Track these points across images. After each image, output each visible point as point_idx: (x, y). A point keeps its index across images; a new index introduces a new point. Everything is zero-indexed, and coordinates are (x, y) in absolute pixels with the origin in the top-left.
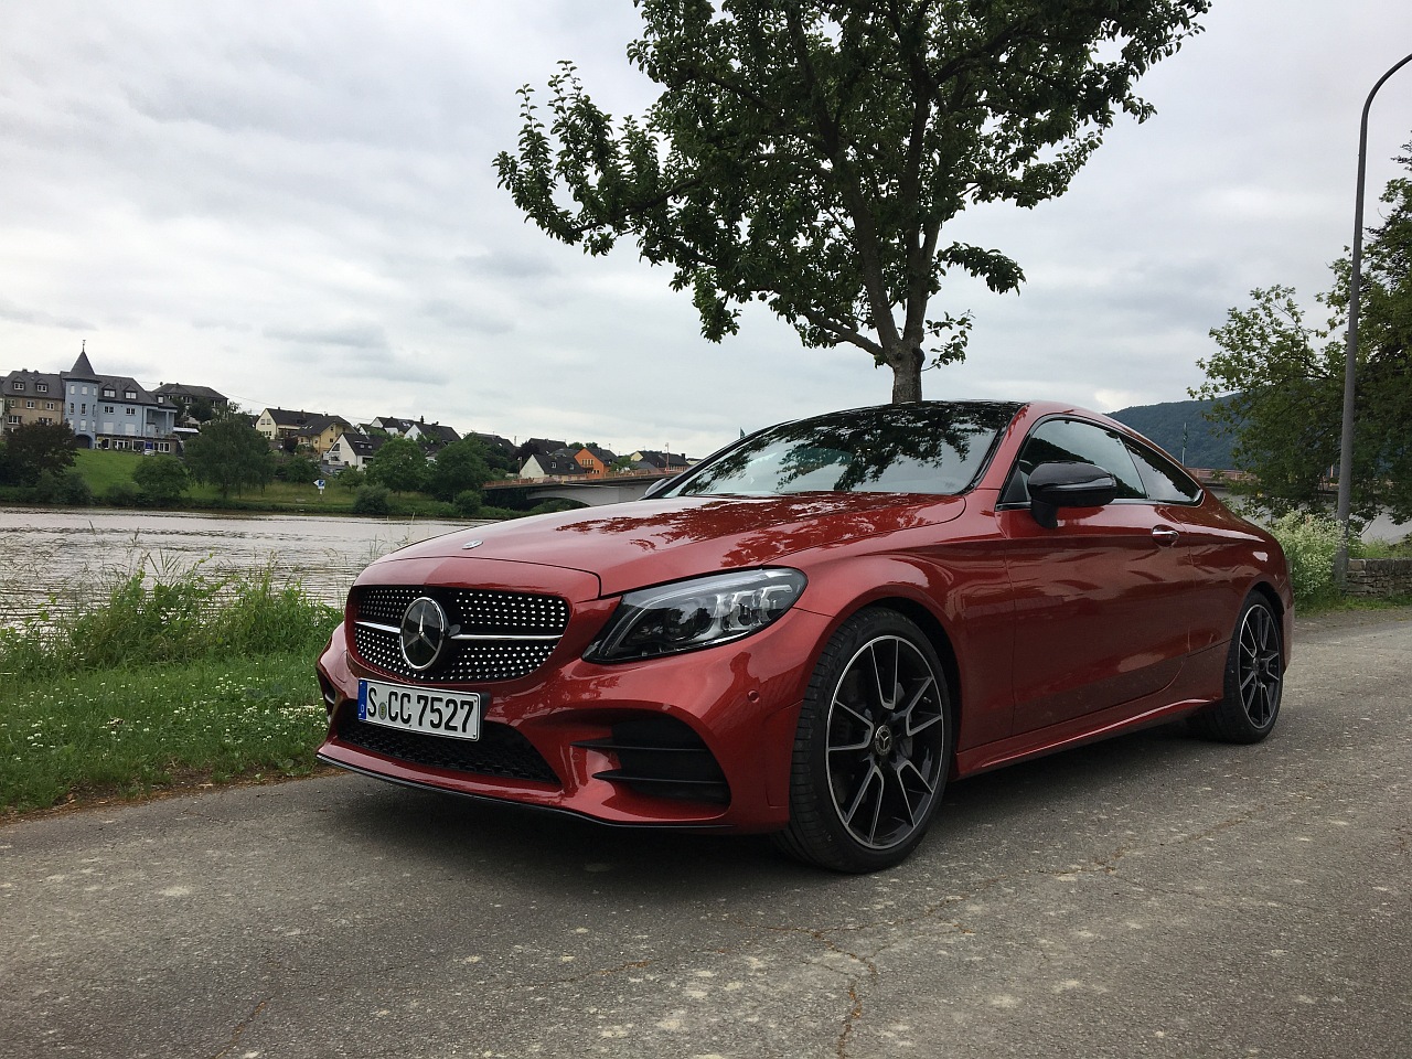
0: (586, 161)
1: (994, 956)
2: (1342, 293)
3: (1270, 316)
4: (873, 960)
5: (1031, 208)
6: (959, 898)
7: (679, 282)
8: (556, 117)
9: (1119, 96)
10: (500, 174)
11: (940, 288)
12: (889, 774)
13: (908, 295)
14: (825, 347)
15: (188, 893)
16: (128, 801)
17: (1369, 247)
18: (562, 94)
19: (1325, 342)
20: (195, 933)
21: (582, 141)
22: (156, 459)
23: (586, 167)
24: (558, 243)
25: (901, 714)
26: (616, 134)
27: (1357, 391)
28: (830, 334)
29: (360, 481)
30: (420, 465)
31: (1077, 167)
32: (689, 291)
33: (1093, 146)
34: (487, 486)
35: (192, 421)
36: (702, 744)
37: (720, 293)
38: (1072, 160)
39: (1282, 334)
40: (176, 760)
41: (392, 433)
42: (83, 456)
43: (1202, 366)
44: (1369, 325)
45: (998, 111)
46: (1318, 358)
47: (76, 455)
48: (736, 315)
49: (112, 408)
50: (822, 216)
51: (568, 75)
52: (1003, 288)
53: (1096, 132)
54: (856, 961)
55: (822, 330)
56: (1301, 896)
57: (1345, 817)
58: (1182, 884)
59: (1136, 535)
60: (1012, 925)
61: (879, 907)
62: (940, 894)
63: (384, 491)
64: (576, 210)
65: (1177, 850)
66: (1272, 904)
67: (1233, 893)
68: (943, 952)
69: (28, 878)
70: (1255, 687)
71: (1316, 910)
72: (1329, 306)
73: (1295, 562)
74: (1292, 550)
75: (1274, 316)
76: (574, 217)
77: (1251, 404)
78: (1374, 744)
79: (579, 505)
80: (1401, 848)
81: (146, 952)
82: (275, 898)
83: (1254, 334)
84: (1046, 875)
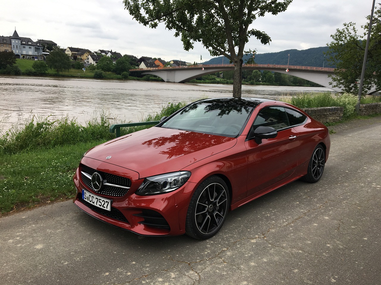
1: (229, 272)
2: (369, 25)
4: (200, 274)
5: (276, 15)
6: (226, 249)
7: (177, 35)
10: (125, 5)
11: (248, 41)
13: (239, 44)
14: (216, 56)
15: (42, 247)
19: (362, 39)
20: (43, 263)
22: (38, 62)
24: (142, 25)
25: (216, 201)
28: (218, 52)
29: (95, 68)
30: (111, 64)
31: (290, 3)
34: (130, 70)
35: (47, 50)
36: (162, 217)
37: (188, 38)
39: (351, 37)
40: (41, 194)
41: (103, 55)
42: (18, 61)
47: (16, 60)
48: (193, 43)
49: (25, 47)
52: (265, 43)
54: (196, 274)
55: (216, 51)
56: (308, 248)
57: (329, 215)
58: (281, 243)
59: (285, 139)
60: (236, 260)
61: (206, 253)
62: (222, 248)
63: (102, 71)
64: (147, 16)
65: (283, 229)
66: (300, 251)
67: (292, 247)
68: (217, 271)
69: (4, 241)
70: (316, 169)
71: (310, 254)
72: (364, 29)
73: (345, 107)
74: (344, 104)
75: (349, 31)
76: (146, 18)
77: (341, 56)
78: (345, 183)
79: (156, 76)
80: (338, 228)
81: (31, 271)
82: (62, 249)
83: (343, 36)
84: (249, 239)
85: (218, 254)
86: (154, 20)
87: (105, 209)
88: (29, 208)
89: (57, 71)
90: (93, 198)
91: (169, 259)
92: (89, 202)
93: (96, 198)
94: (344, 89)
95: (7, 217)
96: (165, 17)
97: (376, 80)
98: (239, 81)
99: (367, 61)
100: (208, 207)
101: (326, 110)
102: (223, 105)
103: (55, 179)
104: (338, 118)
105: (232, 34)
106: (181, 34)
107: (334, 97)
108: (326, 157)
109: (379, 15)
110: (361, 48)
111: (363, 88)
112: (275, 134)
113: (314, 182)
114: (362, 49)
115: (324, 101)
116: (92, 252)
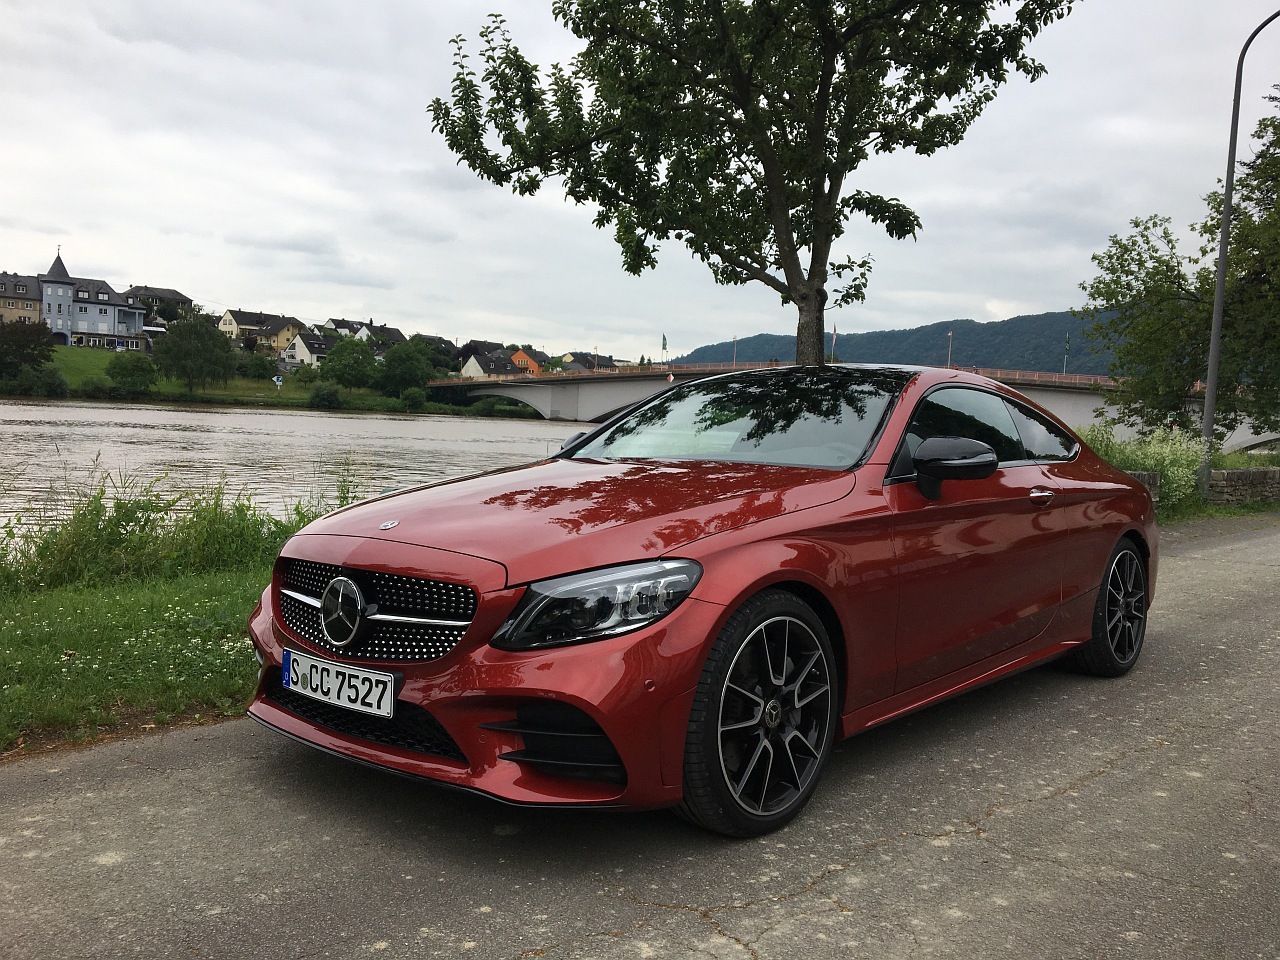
0: (515, 107)
1: (869, 941)
2: (1214, 222)
3: (1148, 243)
4: (755, 946)
5: (929, 155)
6: (840, 867)
7: (602, 220)
8: (487, 66)
9: (1013, 57)
10: (434, 119)
11: (843, 232)
12: (778, 745)
13: (813, 239)
14: (736, 284)
15: (120, 860)
16: (74, 745)
17: (1240, 180)
18: (493, 44)
19: (1197, 268)
20: (122, 912)
21: (512, 89)
22: (127, 355)
23: (515, 113)
24: (488, 183)
25: (790, 688)
26: (543, 82)
27: (1225, 313)
28: (741, 272)
29: (315, 377)
30: (369, 364)
31: (973, 117)
32: (612, 228)
33: (988, 98)
34: (431, 383)
35: (160, 320)
36: (598, 729)
37: (640, 231)
38: (968, 112)
39: (1158, 260)
40: (121, 700)
41: (343, 334)
42: (60, 352)
43: (1084, 288)
44: (1237, 251)
45: (901, 64)
46: (1190, 281)
47: (54, 351)
48: (654, 250)
49: (85, 309)
50: (734, 165)
51: (498, 28)
52: (901, 235)
53: (991, 85)
54: (740, 947)
55: (734, 269)
56: (1156, 865)
57: (1199, 767)
58: (1047, 849)
60: (888, 902)
61: (765, 879)
62: (823, 863)
63: (336, 387)
64: (505, 153)
65: (1044, 807)
66: (1128, 875)
67: (1095, 862)
68: (822, 936)
70: (1121, 626)
71: (1169, 883)
72: (1202, 235)
73: (1164, 475)
74: (1160, 463)
75: (1151, 243)
76: (503, 160)
77: (1128, 323)
78: (1228, 677)
79: (515, 402)
80: (1249, 805)
81: (74, 935)
82: (201, 867)
83: (1132, 259)
84: (921, 838)
85: (813, 883)
86: (528, 166)
87: (374, 710)
88: (76, 744)
89: (190, 385)
90: (325, 673)
91: (622, 899)
92: (308, 693)
93: (338, 673)
100: (765, 707)
106: (614, 217)
110: (1195, 298)
112: (987, 464)
113: (1116, 672)
114: (1197, 301)
116: (318, 875)
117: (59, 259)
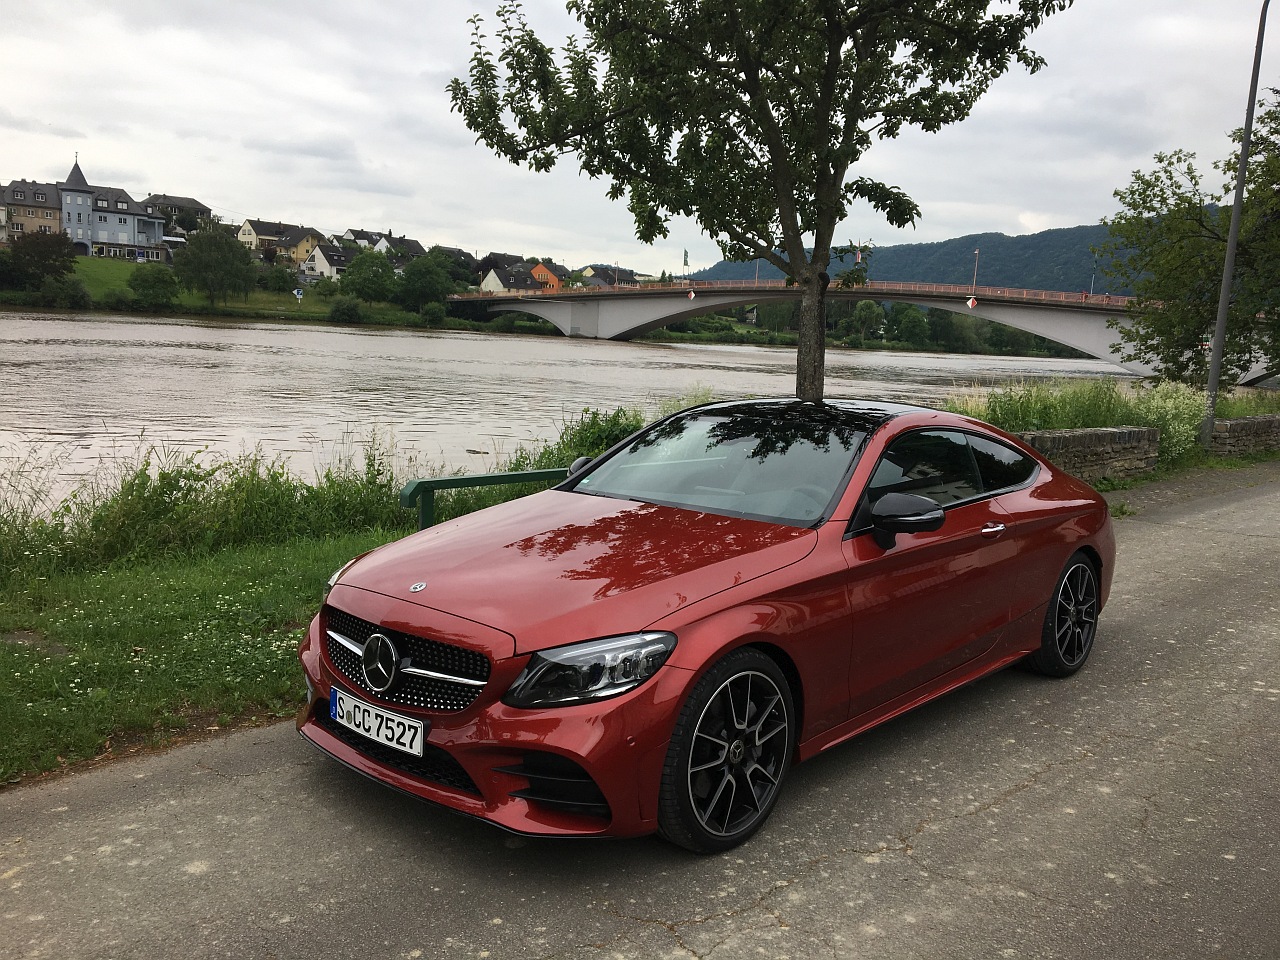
0: (531, 87)
2: (1237, 160)
3: (1171, 179)
4: (707, 958)
5: (935, 132)
6: (785, 883)
7: (616, 192)
8: (504, 46)
9: (1015, 47)
10: (453, 99)
11: (846, 215)
12: (740, 778)
13: (817, 226)
15: (205, 869)
16: (153, 749)
18: (509, 24)
20: (213, 920)
21: (527, 69)
22: (148, 267)
23: (531, 92)
24: (505, 161)
25: (752, 729)
28: (749, 250)
29: (335, 291)
30: (389, 277)
31: (979, 94)
34: (451, 298)
35: (179, 230)
36: (587, 776)
37: (652, 203)
38: (974, 89)
39: (1181, 198)
40: (187, 701)
41: (362, 246)
42: (82, 262)
45: (910, 40)
47: (76, 262)
48: (666, 220)
49: (105, 218)
51: (514, 10)
52: (902, 223)
54: (696, 959)
55: (742, 247)
56: (1047, 884)
57: (1112, 782)
58: (959, 867)
59: (967, 535)
60: (819, 918)
61: (723, 894)
62: (772, 879)
63: (356, 301)
64: (521, 134)
65: (966, 824)
66: (1021, 894)
67: (995, 880)
68: (761, 950)
69: (84, 849)
70: (1070, 632)
71: (1052, 902)
72: (1225, 173)
73: (1164, 429)
74: (1162, 418)
75: (1174, 179)
76: (520, 139)
77: (1148, 260)
78: (1166, 679)
79: (533, 318)
80: (1142, 823)
81: (177, 940)
82: (270, 877)
83: (1155, 195)
84: (857, 855)
85: (762, 899)
86: (543, 145)
87: (406, 749)
88: (155, 748)
89: (211, 298)
90: (366, 714)
91: (607, 911)
92: (352, 727)
93: (377, 716)
94: (1162, 366)
95: (86, 776)
96: (578, 137)
97: (1266, 339)
98: (817, 343)
99: (1234, 277)
100: (729, 748)
101: (1100, 438)
102: (768, 423)
103: (231, 656)
104: (1142, 464)
105: (795, 192)
106: (628, 188)
107: (1127, 394)
108: (1103, 594)
109: (1271, 128)
110: (1216, 235)
111: (1222, 366)
112: (937, 520)
113: (1065, 674)
114: (1219, 238)
115: (1096, 408)
116: (364, 886)
117: (76, 167)
